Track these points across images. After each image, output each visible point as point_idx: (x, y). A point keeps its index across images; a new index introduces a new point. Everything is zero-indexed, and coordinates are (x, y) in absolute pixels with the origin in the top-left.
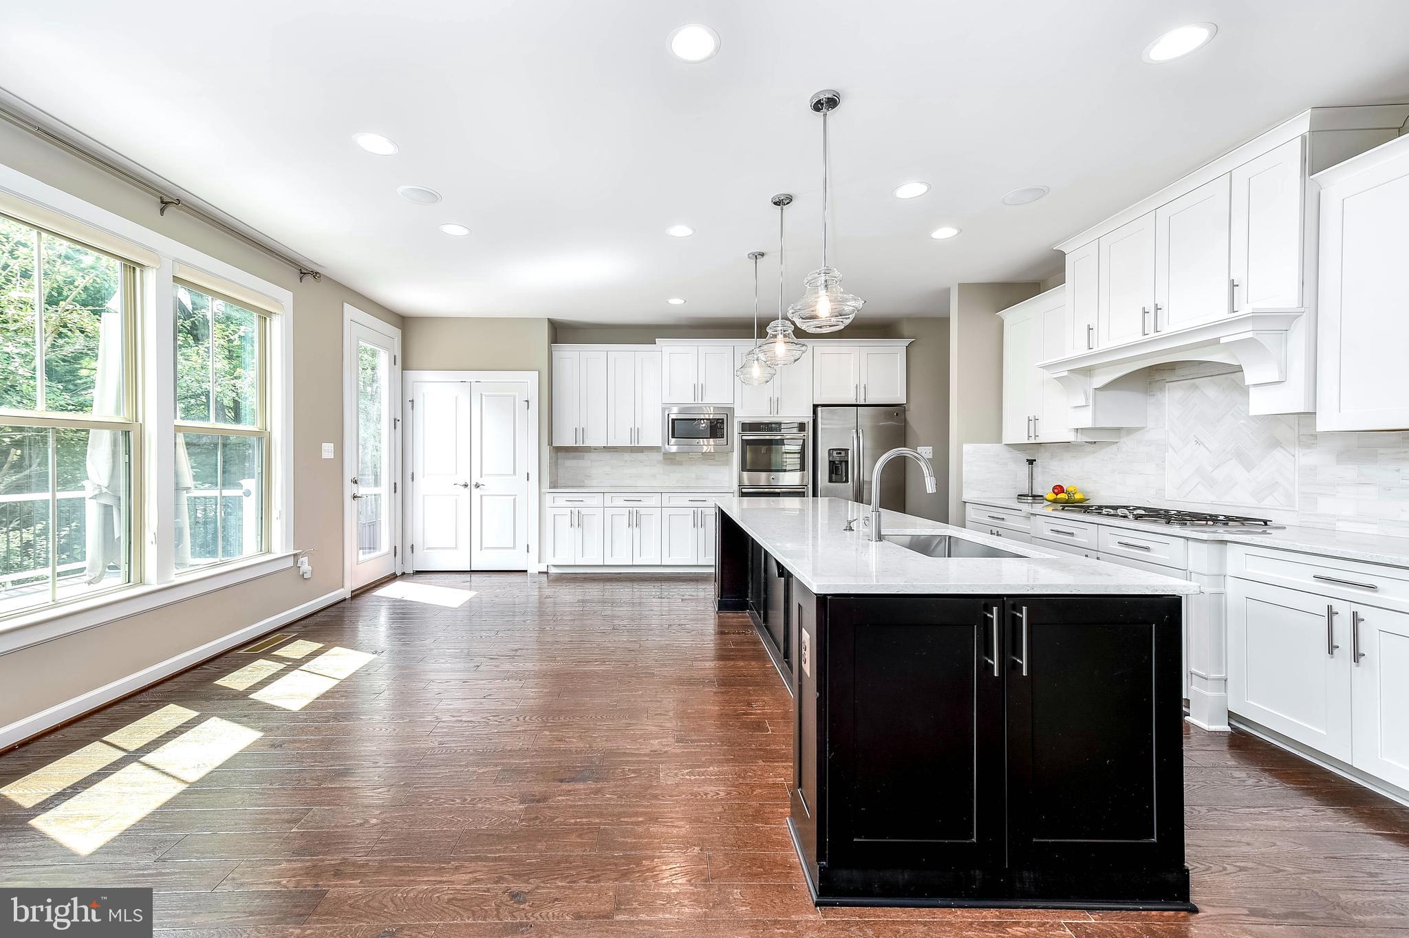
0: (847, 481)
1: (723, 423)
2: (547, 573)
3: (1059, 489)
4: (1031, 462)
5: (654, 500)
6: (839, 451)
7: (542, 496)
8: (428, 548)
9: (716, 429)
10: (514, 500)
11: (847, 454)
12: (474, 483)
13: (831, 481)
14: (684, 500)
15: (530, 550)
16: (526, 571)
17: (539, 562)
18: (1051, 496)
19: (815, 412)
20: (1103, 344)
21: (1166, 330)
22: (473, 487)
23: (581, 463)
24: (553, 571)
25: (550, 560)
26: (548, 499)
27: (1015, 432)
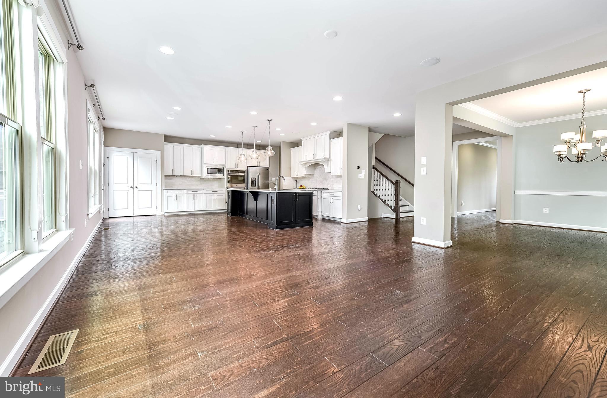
0: (256, 186)
1: (222, 170)
2: (164, 215)
3: (301, 186)
4: (296, 181)
5: (202, 191)
6: (254, 178)
7: (162, 191)
8: (115, 209)
9: (220, 171)
10: (151, 192)
11: (256, 179)
12: (135, 186)
13: (252, 186)
14: (211, 191)
15: (157, 208)
16: (156, 215)
17: (161, 212)
18: (300, 188)
19: (247, 168)
20: (308, 159)
21: (316, 158)
22: (135, 188)
23: (171, 181)
24: (166, 214)
25: (165, 210)
26: (165, 192)
27: (293, 175)
